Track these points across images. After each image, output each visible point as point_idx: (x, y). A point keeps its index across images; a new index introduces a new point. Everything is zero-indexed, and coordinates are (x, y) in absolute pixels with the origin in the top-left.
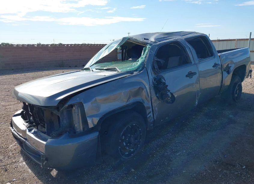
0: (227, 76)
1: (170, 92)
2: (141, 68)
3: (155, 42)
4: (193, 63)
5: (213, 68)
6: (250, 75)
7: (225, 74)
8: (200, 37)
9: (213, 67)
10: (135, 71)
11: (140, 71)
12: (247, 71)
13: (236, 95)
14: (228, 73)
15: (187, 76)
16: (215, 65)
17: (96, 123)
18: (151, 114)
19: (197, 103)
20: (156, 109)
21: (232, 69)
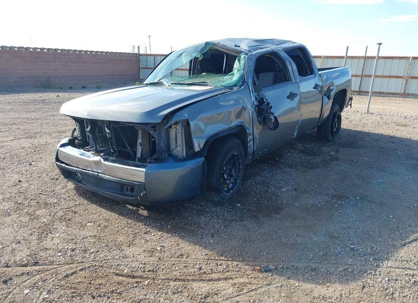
0: (328, 102)
1: (274, 115)
2: (241, 83)
3: (250, 51)
4: (294, 81)
5: (314, 90)
6: (350, 103)
7: (325, 98)
8: (298, 48)
9: (314, 88)
10: (233, 86)
11: (241, 86)
12: (348, 98)
13: (335, 130)
14: (329, 98)
15: (288, 97)
16: (316, 87)
17: (202, 146)
18: (252, 143)
19: (296, 134)
20: (257, 136)
21: (333, 93)
